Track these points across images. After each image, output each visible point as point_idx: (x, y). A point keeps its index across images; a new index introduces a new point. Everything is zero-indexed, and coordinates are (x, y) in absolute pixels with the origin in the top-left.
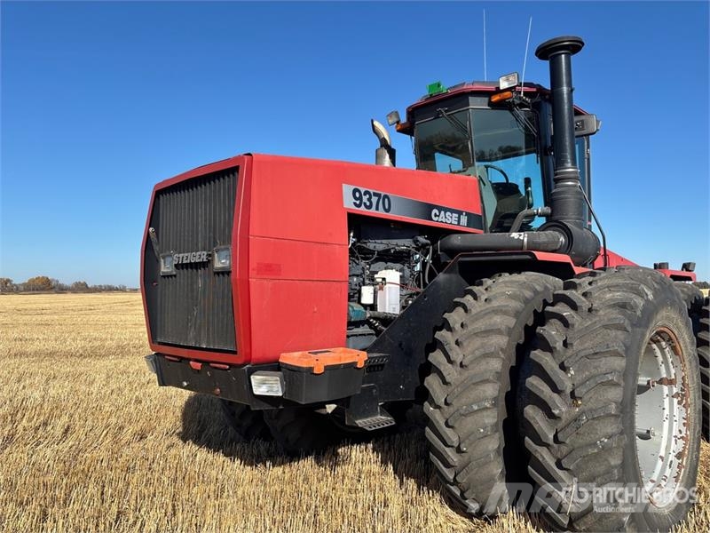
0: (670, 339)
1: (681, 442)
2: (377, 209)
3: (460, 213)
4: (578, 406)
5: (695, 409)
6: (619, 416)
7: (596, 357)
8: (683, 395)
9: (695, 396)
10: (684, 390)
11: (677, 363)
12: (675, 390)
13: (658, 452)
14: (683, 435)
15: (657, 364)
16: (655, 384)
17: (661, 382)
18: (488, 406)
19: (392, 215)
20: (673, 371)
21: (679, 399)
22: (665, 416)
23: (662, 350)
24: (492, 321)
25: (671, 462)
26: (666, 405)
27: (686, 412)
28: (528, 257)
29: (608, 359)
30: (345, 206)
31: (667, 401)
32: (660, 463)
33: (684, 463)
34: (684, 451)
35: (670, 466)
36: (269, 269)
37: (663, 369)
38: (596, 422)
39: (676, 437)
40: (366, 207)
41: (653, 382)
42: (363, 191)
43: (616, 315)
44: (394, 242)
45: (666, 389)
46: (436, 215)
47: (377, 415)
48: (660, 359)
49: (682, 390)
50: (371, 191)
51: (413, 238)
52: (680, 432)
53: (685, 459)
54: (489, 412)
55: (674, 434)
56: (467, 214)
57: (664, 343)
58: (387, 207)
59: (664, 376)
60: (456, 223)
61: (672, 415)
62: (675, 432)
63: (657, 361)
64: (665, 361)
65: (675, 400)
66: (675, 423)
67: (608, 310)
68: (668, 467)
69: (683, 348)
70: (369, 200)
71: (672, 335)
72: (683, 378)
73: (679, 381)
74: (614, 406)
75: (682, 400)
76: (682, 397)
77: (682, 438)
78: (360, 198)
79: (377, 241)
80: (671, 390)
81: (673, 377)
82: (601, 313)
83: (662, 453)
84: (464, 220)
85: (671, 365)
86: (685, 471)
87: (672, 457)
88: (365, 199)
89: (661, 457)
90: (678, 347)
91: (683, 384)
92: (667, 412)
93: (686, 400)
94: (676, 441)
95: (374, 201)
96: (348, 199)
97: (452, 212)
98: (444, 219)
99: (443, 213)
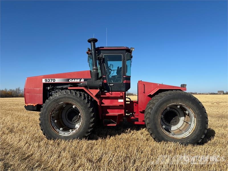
3: (81, 79)
19: (55, 82)
40: (48, 81)
56: (84, 79)
84: (82, 80)
95: (50, 80)
96: (44, 81)
97: (77, 79)
98: (74, 81)
99: (73, 80)
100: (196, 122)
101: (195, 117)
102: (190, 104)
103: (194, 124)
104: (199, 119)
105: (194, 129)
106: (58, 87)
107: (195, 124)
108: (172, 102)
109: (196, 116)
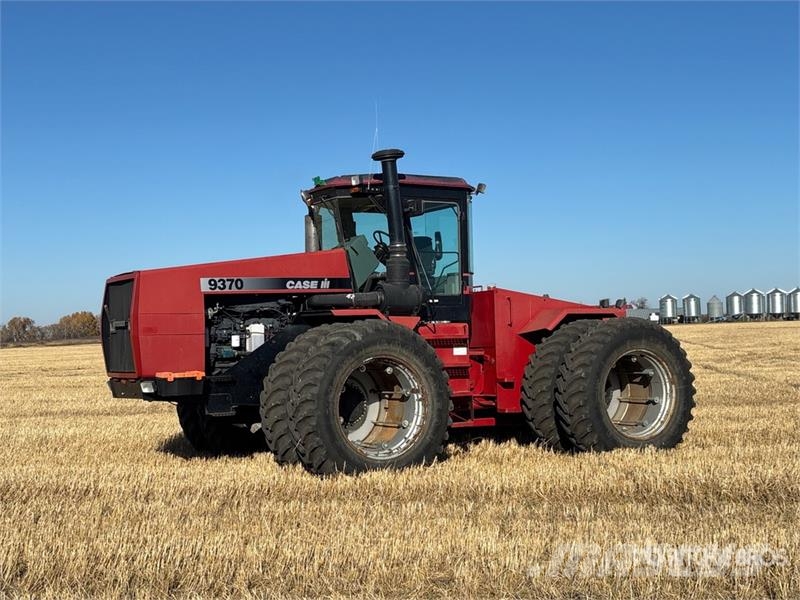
2: (230, 288)
3: (320, 280)
5: (433, 409)
12: (420, 396)
14: (423, 424)
16: (408, 394)
17: (412, 391)
19: (244, 290)
20: (416, 384)
22: (415, 413)
24: (292, 355)
30: (202, 290)
31: (416, 403)
35: (407, 442)
36: (149, 330)
37: (411, 383)
40: (220, 288)
42: (217, 279)
43: (326, 350)
45: (415, 396)
46: (291, 285)
49: (423, 396)
50: (225, 279)
52: (422, 422)
53: (418, 438)
56: (329, 279)
58: (239, 286)
59: (413, 387)
60: (316, 287)
61: (418, 412)
62: (418, 423)
63: (406, 378)
65: (421, 403)
66: (420, 416)
68: (405, 443)
70: (223, 284)
73: (421, 390)
75: (424, 402)
76: (424, 400)
78: (215, 284)
79: (242, 306)
81: (417, 388)
83: (407, 436)
84: (325, 284)
85: (414, 380)
87: (411, 438)
88: (219, 284)
89: (405, 438)
91: (423, 393)
92: (416, 410)
94: (417, 428)
95: (228, 284)
96: (205, 286)
97: (310, 280)
98: (300, 287)
99: (299, 283)
100: (674, 395)
101: (671, 383)
102: (664, 351)
103: (668, 401)
104: (682, 387)
105: (671, 412)
106: (239, 308)
107: (674, 400)
108: (629, 347)
109: (676, 380)
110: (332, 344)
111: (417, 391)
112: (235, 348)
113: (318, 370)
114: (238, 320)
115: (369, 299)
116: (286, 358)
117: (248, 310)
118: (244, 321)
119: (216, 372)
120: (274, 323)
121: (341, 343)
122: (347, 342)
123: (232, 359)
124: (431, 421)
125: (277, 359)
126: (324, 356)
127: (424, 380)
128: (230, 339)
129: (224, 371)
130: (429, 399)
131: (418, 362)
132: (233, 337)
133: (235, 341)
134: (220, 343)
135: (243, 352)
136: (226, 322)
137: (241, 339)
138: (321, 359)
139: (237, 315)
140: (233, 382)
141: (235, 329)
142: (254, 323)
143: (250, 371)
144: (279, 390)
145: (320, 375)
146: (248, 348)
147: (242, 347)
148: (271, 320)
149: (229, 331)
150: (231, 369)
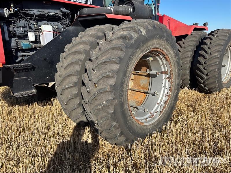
0: (163, 54)
1: (167, 97)
4: (96, 87)
5: (175, 84)
6: (112, 91)
7: (105, 64)
8: (170, 78)
9: (176, 79)
10: (171, 76)
11: (168, 64)
12: (167, 76)
13: (157, 101)
14: (168, 94)
15: (160, 65)
16: (159, 74)
17: (162, 73)
18: (72, 86)
20: (166, 68)
21: (169, 80)
22: (163, 87)
23: (161, 59)
24: (79, 47)
25: (161, 105)
26: (164, 82)
27: (171, 85)
28: (104, 17)
29: (111, 65)
31: (164, 81)
32: (157, 105)
33: (166, 106)
34: (167, 101)
35: (160, 107)
37: (162, 67)
38: (102, 94)
39: (165, 95)
41: (158, 73)
43: (120, 43)
44: (47, 11)
45: (164, 75)
47: (33, 90)
48: (161, 63)
49: (170, 76)
51: (59, 9)
52: (167, 93)
53: (167, 104)
54: (74, 88)
55: (165, 94)
57: (161, 56)
59: (163, 70)
60: (85, 2)
61: (165, 86)
62: (165, 93)
63: (160, 64)
64: (163, 64)
65: (167, 80)
66: (166, 89)
67: (117, 40)
68: (159, 107)
69: (170, 58)
71: (163, 52)
72: (170, 71)
73: (169, 72)
74: (109, 87)
75: (170, 80)
76: (170, 79)
77: (168, 95)
79: (35, 10)
80: (165, 76)
81: (167, 71)
82: (114, 42)
83: (159, 102)
85: (165, 66)
86: (166, 109)
87: (162, 103)
89: (158, 103)
90: (167, 58)
91: (170, 74)
92: (163, 85)
93: (171, 80)
94: (165, 97)
106: (31, 12)
110: (124, 38)
111: (166, 73)
112: (32, 42)
113: (114, 62)
114: (32, 22)
115: (121, 9)
116: (74, 50)
117: (39, 13)
118: (37, 22)
119: (19, 59)
120: (59, 25)
121: (131, 38)
122: (135, 36)
123: (31, 50)
124: (174, 92)
125: (66, 50)
126: (118, 49)
127: (173, 65)
128: (27, 35)
129: (26, 58)
130: (174, 78)
131: (172, 53)
132: (29, 33)
133: (31, 36)
134: (19, 37)
135: (39, 45)
136: (23, 22)
137: (36, 36)
138: (116, 52)
139: (31, 16)
140: (33, 68)
141: (30, 28)
142: (44, 24)
143: (45, 59)
144: (71, 75)
145: (116, 67)
146: (41, 42)
147: (37, 41)
148: (56, 23)
149: (26, 29)
150: (31, 58)
